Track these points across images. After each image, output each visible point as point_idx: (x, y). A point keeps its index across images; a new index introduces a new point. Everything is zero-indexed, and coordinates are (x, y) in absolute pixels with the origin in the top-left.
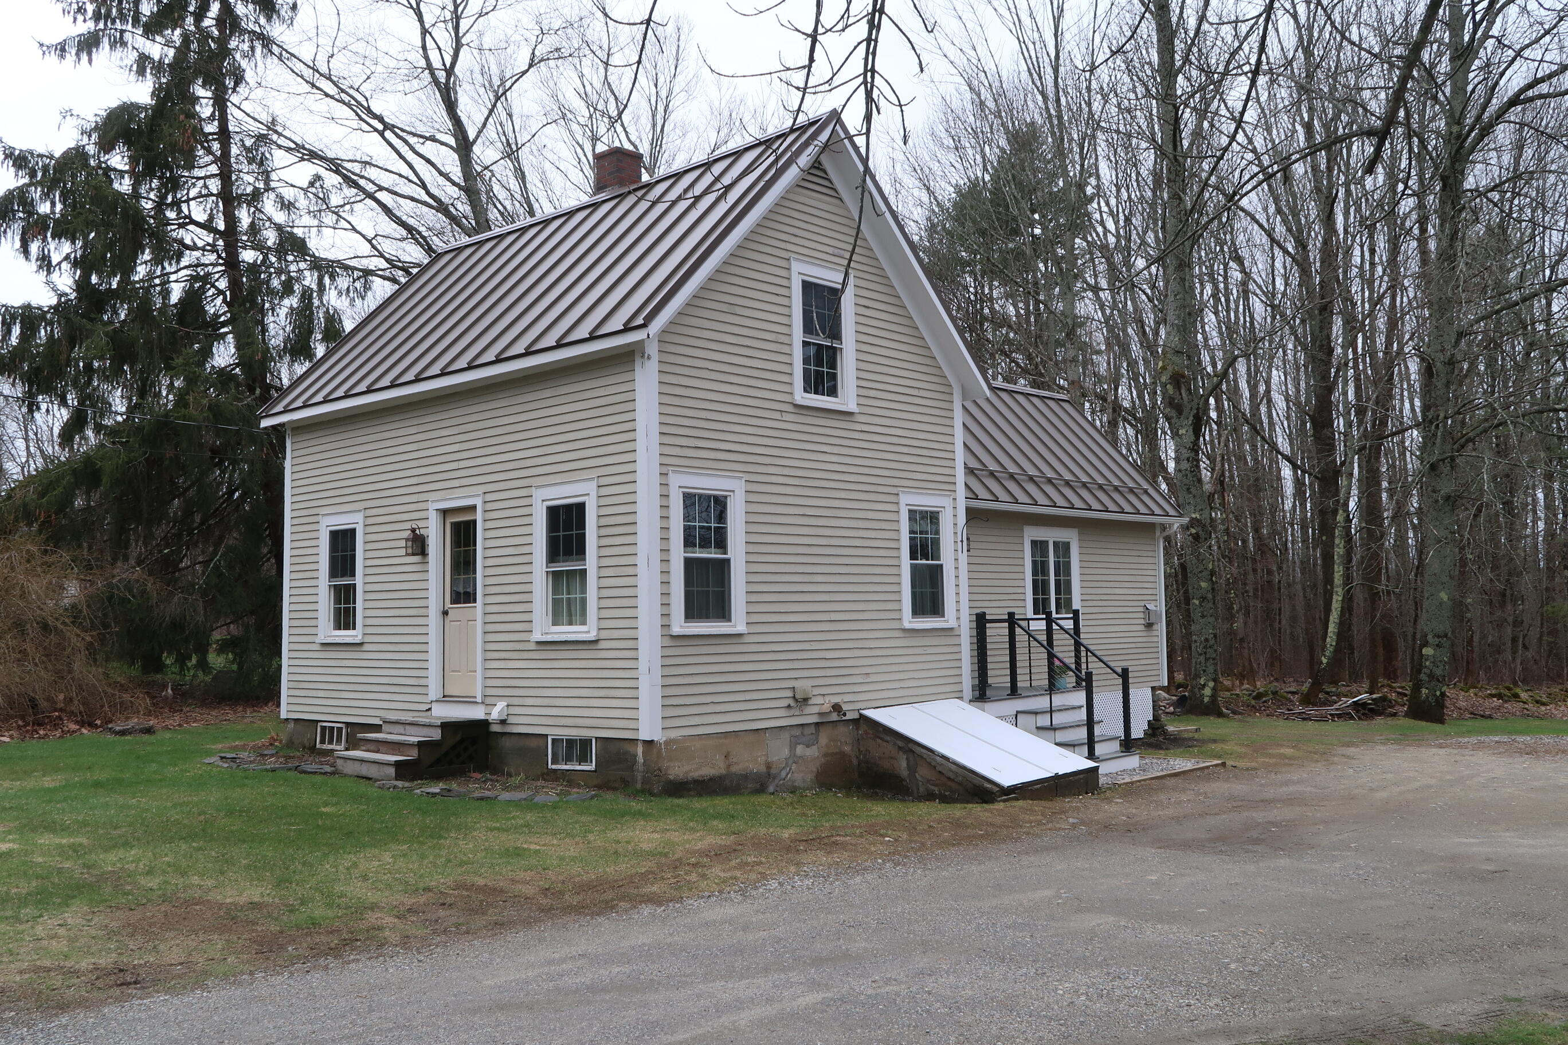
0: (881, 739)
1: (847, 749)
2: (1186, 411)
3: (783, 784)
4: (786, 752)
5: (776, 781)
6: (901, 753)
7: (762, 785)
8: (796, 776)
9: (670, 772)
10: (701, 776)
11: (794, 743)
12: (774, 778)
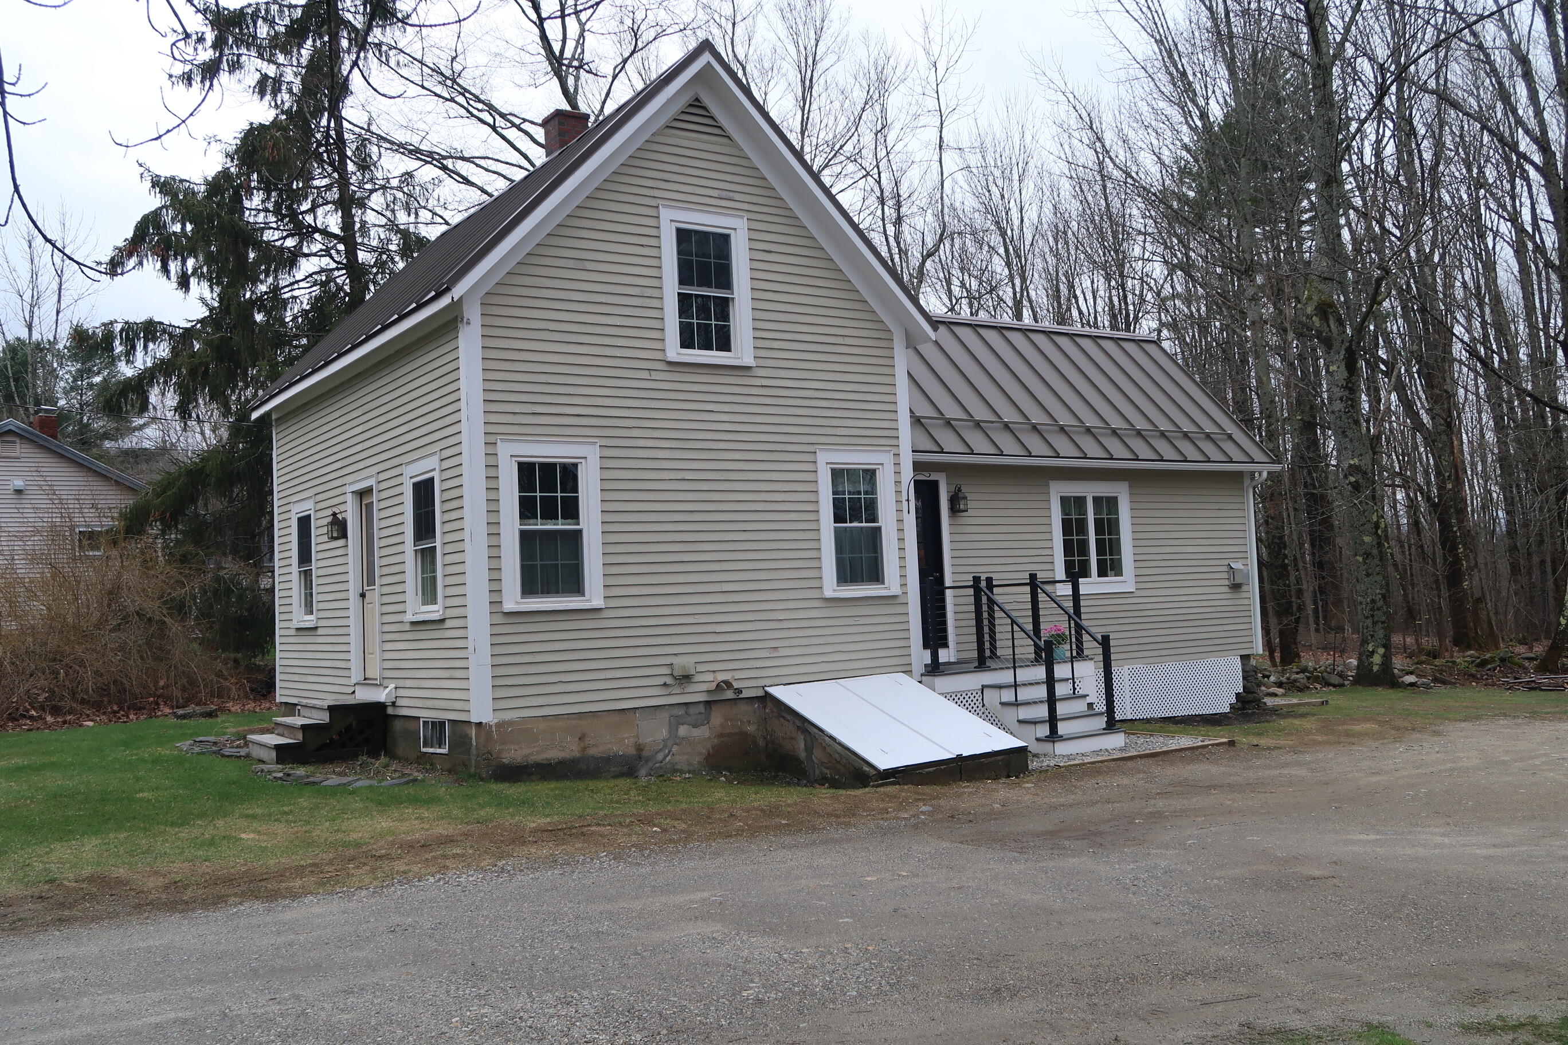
0: (784, 718)
1: (750, 729)
2: (1336, 344)
3: (660, 767)
4: (664, 733)
5: (650, 764)
6: (799, 733)
7: (631, 768)
8: (677, 758)
9: (503, 756)
10: (546, 759)
11: (675, 723)
12: (648, 760)
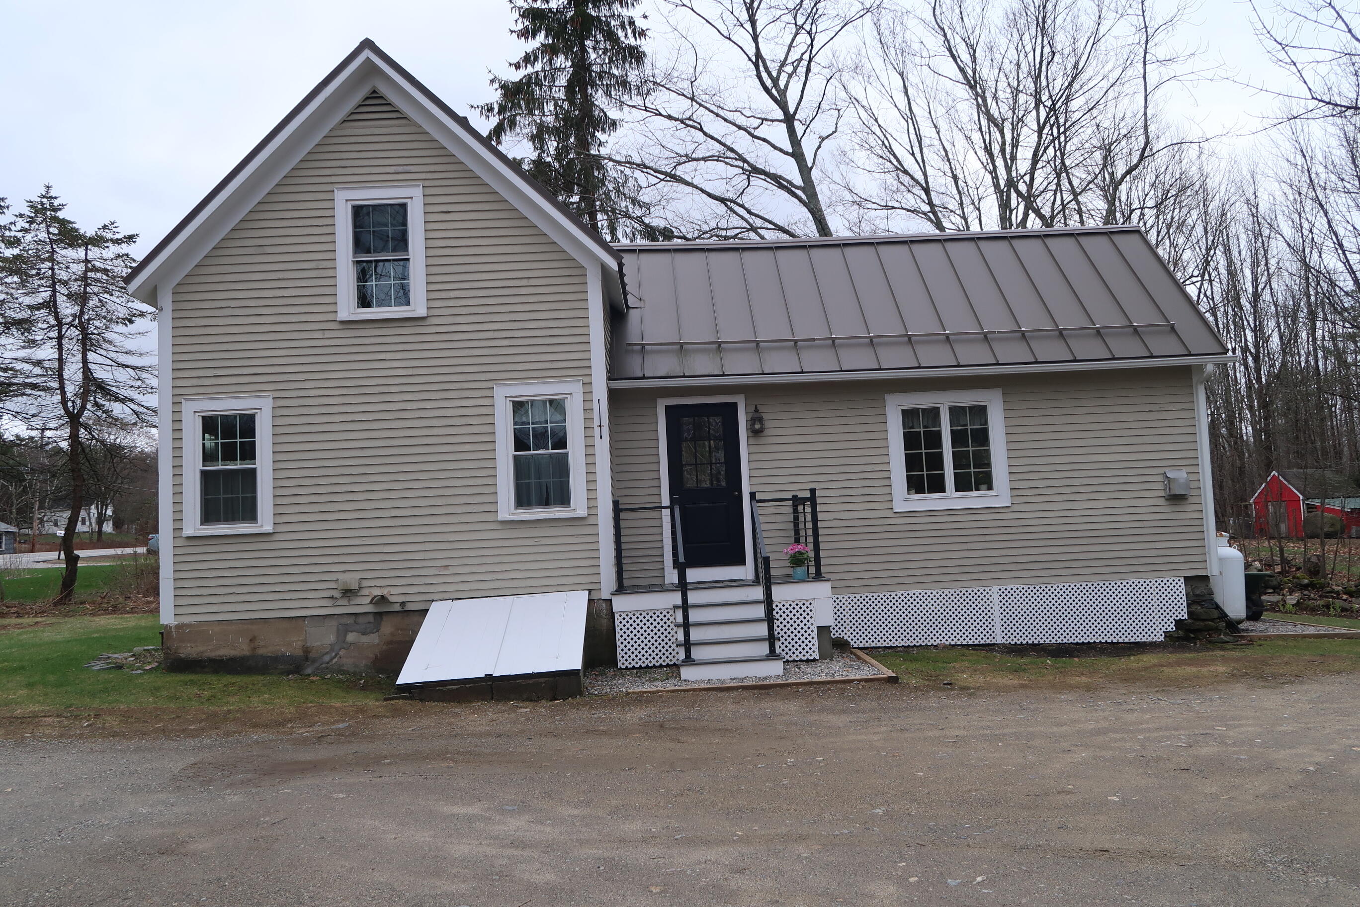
3: (327, 667)
4: (332, 638)
5: (317, 665)
7: (297, 667)
8: (344, 661)
9: (181, 651)
10: (219, 656)
11: (343, 631)
12: (314, 661)
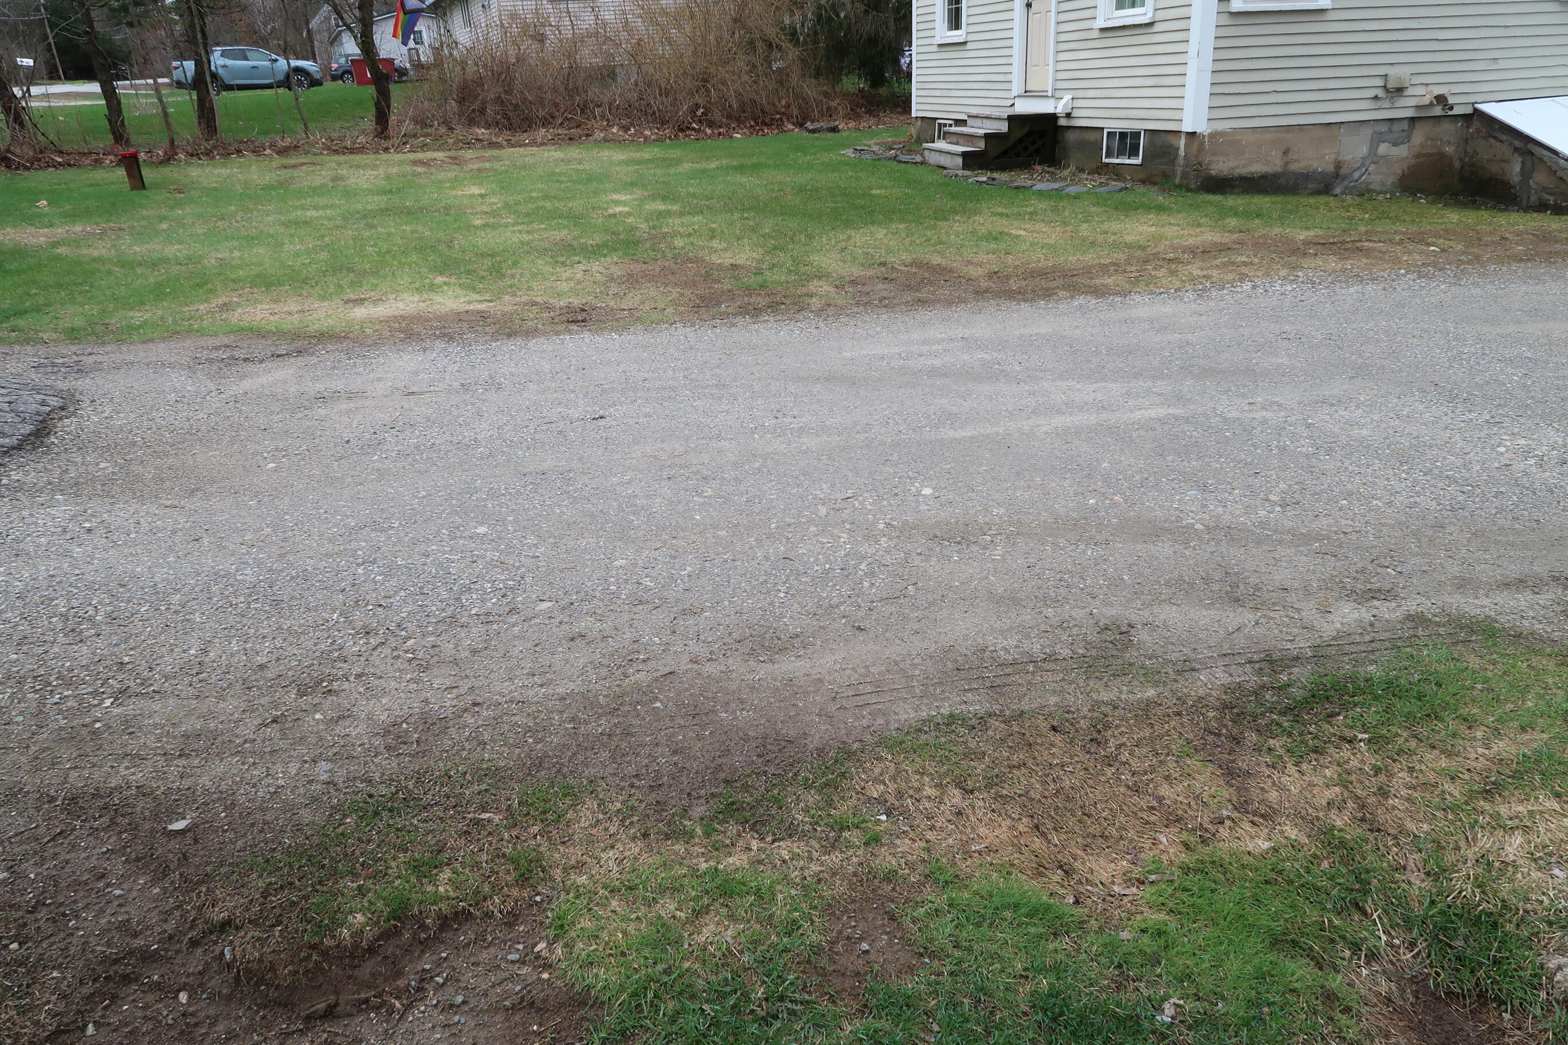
0: (1496, 138)
1: (1449, 149)
3: (1355, 187)
4: (1365, 150)
5: (1346, 183)
6: (1516, 155)
7: (1326, 186)
8: (1372, 177)
9: (1211, 167)
10: (1251, 173)
11: (1378, 139)
12: (1345, 177)
